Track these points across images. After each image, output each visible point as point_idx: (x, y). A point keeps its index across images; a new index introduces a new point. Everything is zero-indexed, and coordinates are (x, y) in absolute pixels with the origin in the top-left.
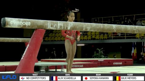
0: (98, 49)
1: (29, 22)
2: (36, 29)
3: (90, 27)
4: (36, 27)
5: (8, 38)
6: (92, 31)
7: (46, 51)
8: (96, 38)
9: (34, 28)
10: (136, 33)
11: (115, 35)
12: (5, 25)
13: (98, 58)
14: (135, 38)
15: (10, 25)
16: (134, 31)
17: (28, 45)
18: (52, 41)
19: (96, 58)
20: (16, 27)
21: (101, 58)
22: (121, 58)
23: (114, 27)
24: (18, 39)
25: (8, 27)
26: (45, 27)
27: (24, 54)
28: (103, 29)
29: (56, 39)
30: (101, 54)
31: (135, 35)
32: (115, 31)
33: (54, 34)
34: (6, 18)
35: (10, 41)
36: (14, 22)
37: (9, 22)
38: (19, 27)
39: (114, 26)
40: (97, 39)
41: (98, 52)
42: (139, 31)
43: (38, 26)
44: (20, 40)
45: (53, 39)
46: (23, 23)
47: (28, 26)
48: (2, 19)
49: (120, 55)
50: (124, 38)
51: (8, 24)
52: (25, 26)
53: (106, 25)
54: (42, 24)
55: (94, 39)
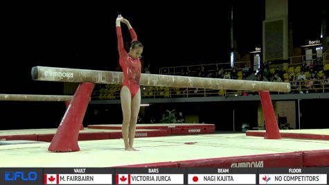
0: (168, 111)
1: (71, 72)
2: (81, 83)
3: (157, 80)
4: (81, 80)
5: (41, 96)
6: (160, 85)
7: (96, 113)
8: (166, 95)
9: (78, 81)
10: (219, 88)
11: (191, 91)
12: (36, 76)
13: (167, 123)
14: (217, 95)
15: (44, 77)
16: (217, 86)
17: (70, 106)
18: (104, 99)
19: (165, 123)
20: (53, 80)
21: (172, 123)
22: (200, 123)
23: (191, 81)
24: (55, 96)
25: (42, 79)
26: (93, 80)
27: (64, 118)
28: (175, 83)
29: (109, 97)
30: (172, 118)
31: (218, 91)
32: (192, 86)
33: (106, 90)
34: (38, 67)
35: (44, 100)
36: (49, 73)
37: (43, 72)
38: (57, 80)
39: (191, 79)
40: (167, 97)
41: (167, 114)
42: (223, 86)
43: (84, 79)
44: (59, 98)
45: (105, 97)
46: (62, 75)
47: (70, 79)
48: (33, 69)
49: (197, 118)
50: (203, 96)
51: (41, 76)
52: (66, 78)
53: (179, 77)
54: (89, 76)
55: (163, 97)
